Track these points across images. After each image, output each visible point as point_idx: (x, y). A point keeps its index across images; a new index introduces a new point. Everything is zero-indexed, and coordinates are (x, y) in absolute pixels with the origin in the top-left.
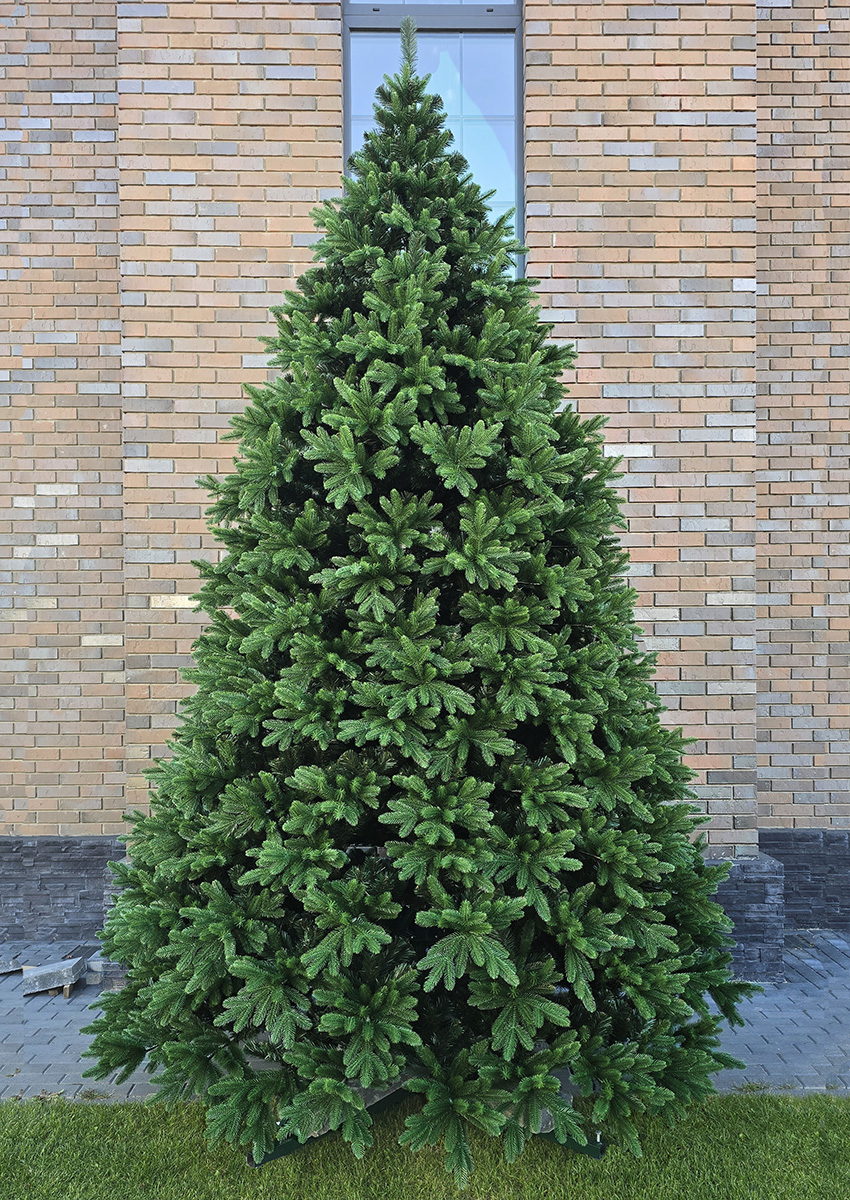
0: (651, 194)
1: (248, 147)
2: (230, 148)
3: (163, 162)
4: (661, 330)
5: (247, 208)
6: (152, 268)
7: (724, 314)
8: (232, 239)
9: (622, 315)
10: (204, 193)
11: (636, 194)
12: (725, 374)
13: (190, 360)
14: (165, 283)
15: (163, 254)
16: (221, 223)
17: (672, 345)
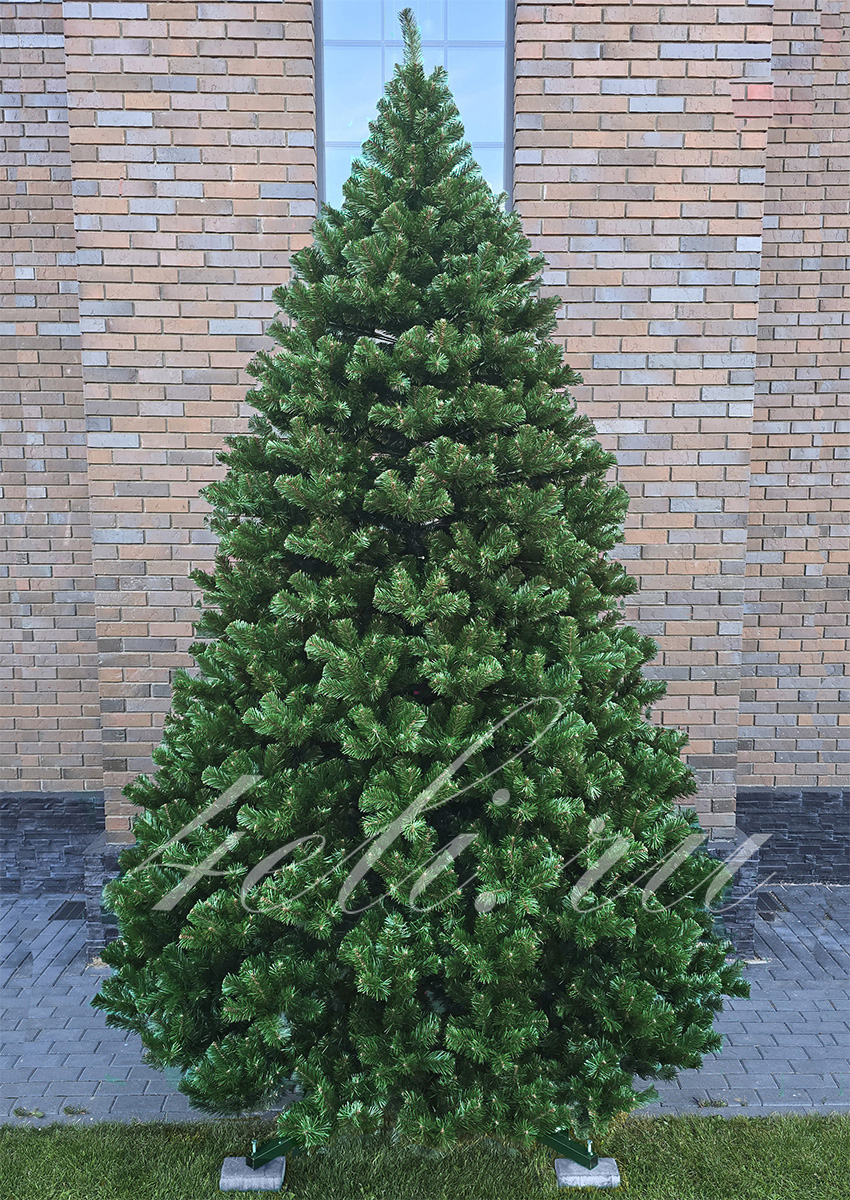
0: (652, 139)
1: (209, 83)
2: (190, 83)
3: (115, 100)
4: (657, 294)
5: (211, 154)
6: (109, 222)
7: (726, 277)
8: (194, 189)
9: (615, 277)
10: (163, 136)
11: (636, 139)
12: (724, 344)
13: (152, 325)
14: (122, 240)
15: (120, 205)
16: (183, 171)
17: (668, 311)
